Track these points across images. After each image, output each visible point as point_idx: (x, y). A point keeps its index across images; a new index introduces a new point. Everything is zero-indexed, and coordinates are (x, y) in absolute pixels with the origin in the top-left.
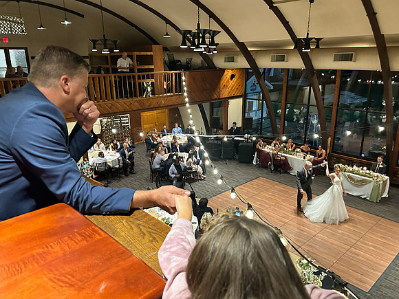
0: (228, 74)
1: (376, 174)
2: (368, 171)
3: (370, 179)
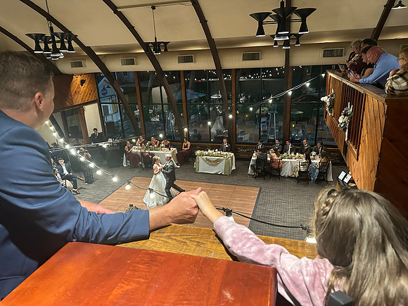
0: (77, 80)
1: (225, 153)
2: (219, 152)
3: (222, 158)
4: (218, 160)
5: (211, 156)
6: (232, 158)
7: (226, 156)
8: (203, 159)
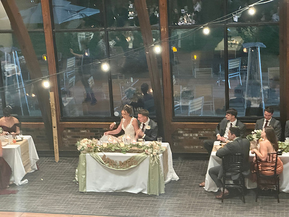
3: (141, 155)
4: (131, 161)
5: (116, 151)
6: (165, 153)
7: (150, 150)
8: (96, 159)
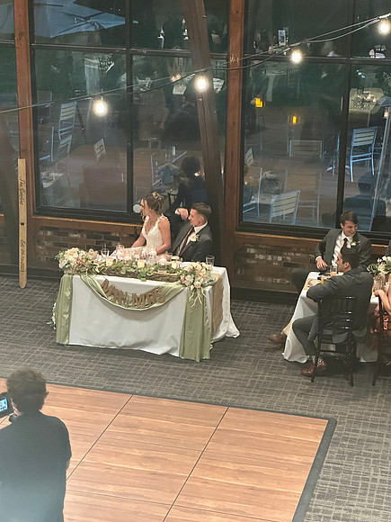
3: (173, 285)
4: (154, 295)
5: (128, 274)
6: (217, 286)
7: (189, 278)
8: (91, 286)
